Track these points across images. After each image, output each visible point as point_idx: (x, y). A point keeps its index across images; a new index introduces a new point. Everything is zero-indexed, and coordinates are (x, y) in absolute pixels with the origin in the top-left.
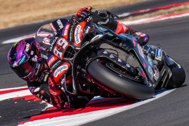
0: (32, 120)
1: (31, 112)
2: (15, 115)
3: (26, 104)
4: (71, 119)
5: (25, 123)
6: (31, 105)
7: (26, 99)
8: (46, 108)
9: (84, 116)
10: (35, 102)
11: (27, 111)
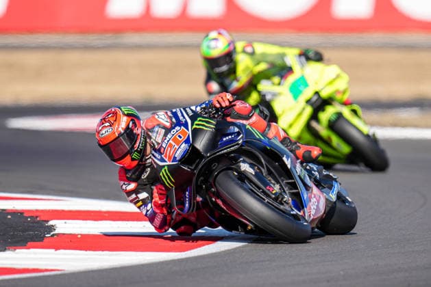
0: (29, 248)
1: (30, 235)
2: (4, 235)
3: (24, 222)
4: (87, 257)
5: (18, 251)
6: (31, 225)
7: (25, 215)
8: (52, 233)
9: (107, 257)
10: (38, 222)
11: (23, 232)
